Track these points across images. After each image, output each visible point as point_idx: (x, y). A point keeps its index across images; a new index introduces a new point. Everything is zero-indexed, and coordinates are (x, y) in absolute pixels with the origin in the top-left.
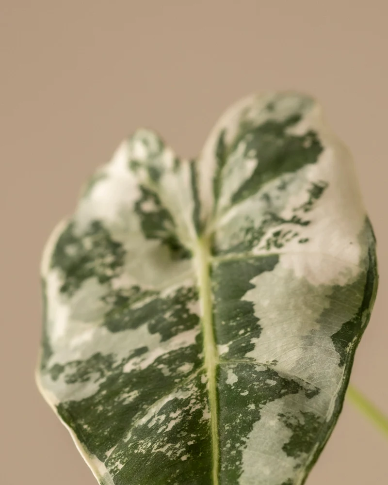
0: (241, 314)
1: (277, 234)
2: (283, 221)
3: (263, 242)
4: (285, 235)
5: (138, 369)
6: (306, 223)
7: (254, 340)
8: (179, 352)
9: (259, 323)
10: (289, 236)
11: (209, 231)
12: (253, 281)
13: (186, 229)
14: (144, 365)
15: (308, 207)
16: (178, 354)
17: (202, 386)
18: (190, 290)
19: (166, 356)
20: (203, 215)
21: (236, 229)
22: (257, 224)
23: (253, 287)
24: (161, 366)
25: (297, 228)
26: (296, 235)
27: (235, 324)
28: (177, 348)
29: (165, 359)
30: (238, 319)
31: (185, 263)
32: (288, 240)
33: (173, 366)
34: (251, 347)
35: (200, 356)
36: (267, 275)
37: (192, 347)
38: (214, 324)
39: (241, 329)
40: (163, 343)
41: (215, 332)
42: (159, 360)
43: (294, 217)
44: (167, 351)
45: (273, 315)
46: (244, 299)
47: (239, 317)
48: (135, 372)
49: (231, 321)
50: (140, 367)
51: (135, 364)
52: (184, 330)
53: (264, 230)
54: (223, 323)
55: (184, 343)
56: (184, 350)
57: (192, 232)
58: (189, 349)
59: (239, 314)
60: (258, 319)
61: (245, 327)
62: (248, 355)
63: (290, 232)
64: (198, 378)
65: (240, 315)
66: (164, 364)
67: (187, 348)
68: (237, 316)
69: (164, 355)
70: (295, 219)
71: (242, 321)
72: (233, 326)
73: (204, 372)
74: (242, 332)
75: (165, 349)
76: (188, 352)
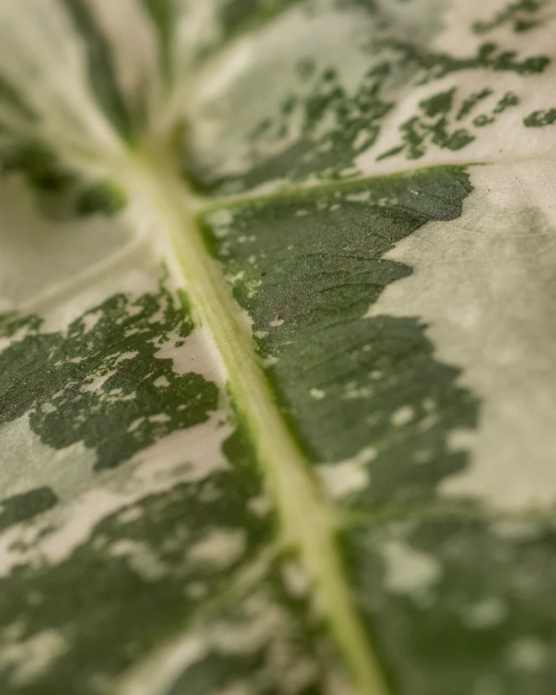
0: (384, 360)
1: (438, 104)
2: (451, 65)
3: (391, 135)
4: (467, 108)
5: (37, 564)
6: (537, 65)
7: (459, 440)
8: (177, 497)
9: (463, 382)
10: (486, 107)
11: (161, 121)
12: (399, 252)
13: (74, 123)
14: (58, 548)
15: (523, 15)
16: (174, 505)
17: (297, 605)
18: (150, 303)
19: (133, 514)
20: (127, 77)
21: (269, 107)
22: (353, 80)
23: (404, 270)
24: (122, 547)
25: (509, 82)
26: (510, 101)
27: (366, 392)
28: (166, 485)
29: (132, 524)
30: (376, 375)
31: (97, 225)
32: (483, 122)
33: (170, 545)
34: (459, 462)
35: (259, 506)
36: (441, 233)
37: (219, 479)
38: (280, 400)
39: (395, 406)
40: (108, 473)
41: (293, 426)
42: (108, 527)
43: (487, 49)
44: (129, 499)
45: (509, 355)
46: (375, 311)
47: (379, 369)
48: (27, 575)
49: (351, 385)
50: (43, 558)
51: (19, 546)
52: (171, 427)
53: (385, 96)
54: (318, 394)
55: (186, 467)
56: (192, 491)
57: (100, 129)
58: (209, 487)
59: (375, 359)
60: (454, 372)
61: (413, 400)
62: (453, 487)
63: (485, 94)
64: (274, 580)
65: (379, 363)
66: (135, 537)
67: (202, 483)
68: (367, 366)
69: (124, 509)
70: (494, 55)
71: (393, 381)
72: (360, 401)
73: (291, 555)
74: (403, 416)
75: (120, 490)
76: (210, 494)
